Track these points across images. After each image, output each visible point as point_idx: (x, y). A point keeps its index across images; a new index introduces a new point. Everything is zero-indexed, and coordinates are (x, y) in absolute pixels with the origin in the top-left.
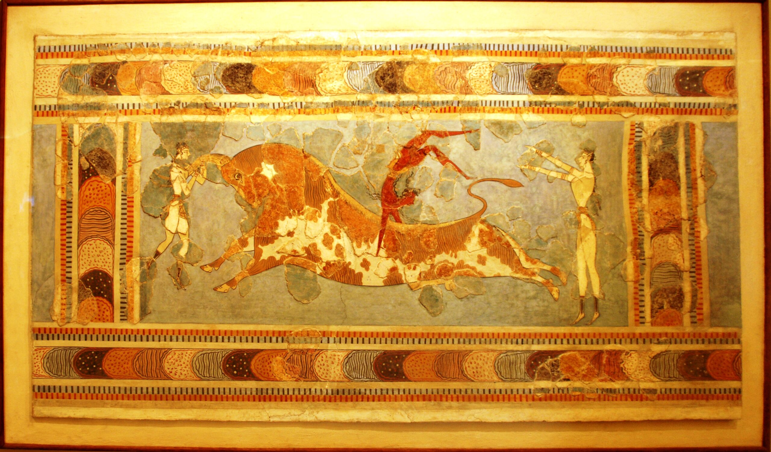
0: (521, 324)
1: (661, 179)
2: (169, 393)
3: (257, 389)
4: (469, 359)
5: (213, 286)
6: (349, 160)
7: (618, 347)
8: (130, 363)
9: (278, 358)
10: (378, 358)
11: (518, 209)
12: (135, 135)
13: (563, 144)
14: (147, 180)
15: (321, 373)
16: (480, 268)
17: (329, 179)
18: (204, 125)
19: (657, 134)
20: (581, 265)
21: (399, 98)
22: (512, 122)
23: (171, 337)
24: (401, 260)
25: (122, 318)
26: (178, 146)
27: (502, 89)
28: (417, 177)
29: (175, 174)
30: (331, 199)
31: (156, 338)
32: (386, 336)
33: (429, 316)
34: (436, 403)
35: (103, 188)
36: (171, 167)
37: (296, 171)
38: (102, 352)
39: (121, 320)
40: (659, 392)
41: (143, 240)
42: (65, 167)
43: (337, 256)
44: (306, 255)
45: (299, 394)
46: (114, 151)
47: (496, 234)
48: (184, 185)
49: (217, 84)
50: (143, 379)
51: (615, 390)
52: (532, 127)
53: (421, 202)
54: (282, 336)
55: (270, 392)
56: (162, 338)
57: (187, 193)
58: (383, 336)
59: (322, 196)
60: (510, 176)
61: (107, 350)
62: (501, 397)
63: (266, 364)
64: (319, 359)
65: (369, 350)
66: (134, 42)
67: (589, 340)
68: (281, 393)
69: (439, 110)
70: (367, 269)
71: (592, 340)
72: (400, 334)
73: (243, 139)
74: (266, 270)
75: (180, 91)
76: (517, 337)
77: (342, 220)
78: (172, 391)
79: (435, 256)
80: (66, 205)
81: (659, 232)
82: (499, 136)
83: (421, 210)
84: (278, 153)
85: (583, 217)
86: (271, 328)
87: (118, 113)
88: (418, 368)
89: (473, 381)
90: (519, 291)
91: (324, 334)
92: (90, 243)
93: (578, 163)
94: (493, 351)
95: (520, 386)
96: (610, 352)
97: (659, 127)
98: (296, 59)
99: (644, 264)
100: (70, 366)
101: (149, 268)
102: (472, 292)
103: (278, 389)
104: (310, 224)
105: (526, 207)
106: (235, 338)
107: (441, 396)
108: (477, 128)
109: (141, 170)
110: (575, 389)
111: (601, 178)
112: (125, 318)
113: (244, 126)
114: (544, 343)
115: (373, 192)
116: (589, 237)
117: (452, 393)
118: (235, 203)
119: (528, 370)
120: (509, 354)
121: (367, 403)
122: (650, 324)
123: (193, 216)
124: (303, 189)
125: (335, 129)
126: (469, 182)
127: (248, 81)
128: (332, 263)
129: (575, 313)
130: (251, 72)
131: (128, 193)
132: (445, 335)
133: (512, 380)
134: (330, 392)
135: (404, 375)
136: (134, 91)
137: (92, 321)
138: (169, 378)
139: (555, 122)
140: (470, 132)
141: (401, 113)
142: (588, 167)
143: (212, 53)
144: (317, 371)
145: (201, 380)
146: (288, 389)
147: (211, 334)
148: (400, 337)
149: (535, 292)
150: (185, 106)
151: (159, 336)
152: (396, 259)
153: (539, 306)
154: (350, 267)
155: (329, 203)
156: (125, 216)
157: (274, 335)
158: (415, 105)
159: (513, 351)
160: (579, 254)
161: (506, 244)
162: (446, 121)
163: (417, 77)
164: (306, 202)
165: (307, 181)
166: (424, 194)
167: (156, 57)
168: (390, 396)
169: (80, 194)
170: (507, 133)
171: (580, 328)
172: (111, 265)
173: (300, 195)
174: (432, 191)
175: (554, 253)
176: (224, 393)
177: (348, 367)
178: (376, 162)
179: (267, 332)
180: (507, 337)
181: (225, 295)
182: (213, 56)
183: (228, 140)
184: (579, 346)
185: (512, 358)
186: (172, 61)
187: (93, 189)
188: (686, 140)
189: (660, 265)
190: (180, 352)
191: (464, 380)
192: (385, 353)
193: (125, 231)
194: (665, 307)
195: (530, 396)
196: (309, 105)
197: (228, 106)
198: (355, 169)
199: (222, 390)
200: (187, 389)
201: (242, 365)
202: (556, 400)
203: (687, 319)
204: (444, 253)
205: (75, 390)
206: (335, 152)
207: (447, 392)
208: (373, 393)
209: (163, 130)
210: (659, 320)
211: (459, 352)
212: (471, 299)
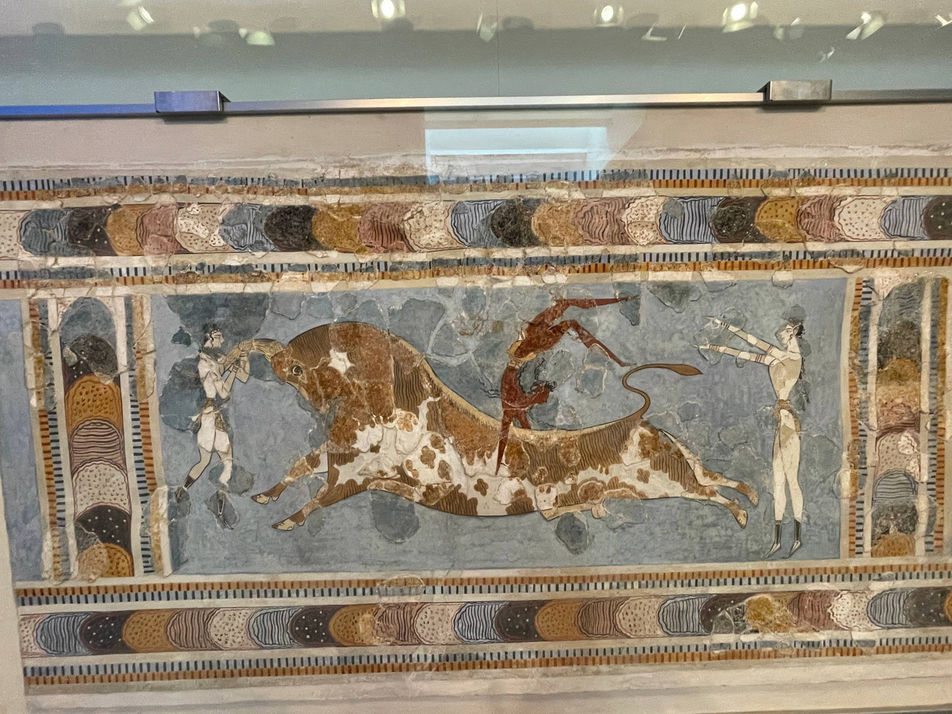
0: (695, 560)
1: (895, 358)
2: (219, 668)
3: (339, 658)
4: (623, 608)
5: (272, 522)
6: (453, 344)
7: (824, 586)
8: (162, 630)
9: (367, 616)
10: (501, 612)
11: (694, 406)
12: (142, 313)
13: (761, 313)
14: (166, 378)
15: (425, 633)
16: (640, 486)
17: (425, 371)
18: (242, 298)
19: (892, 296)
20: (779, 478)
21: (525, 253)
22: (687, 282)
23: (218, 592)
24: (531, 480)
25: (147, 569)
26: (205, 328)
27: (674, 235)
28: (549, 365)
29: (205, 368)
30: (431, 399)
31: (198, 594)
32: (512, 582)
33: (568, 554)
34: (580, 667)
35: (102, 391)
36: (198, 359)
37: (380, 361)
38: (121, 618)
39: (145, 572)
40: (878, 643)
41: (167, 462)
42: (39, 361)
43: (442, 477)
44: (399, 476)
45: (396, 661)
46: (113, 338)
47: (663, 440)
48: (219, 385)
49: (259, 238)
50: (182, 650)
51: (819, 643)
52: (716, 289)
53: (557, 400)
54: (370, 586)
55: (357, 661)
56: (206, 594)
57: (224, 395)
58: (508, 582)
59: (418, 394)
60: (684, 360)
61: (127, 614)
62: (666, 657)
63: (350, 624)
64: (422, 615)
65: (489, 602)
66: (129, 175)
67: (786, 579)
68: (372, 662)
69: (581, 270)
70: (484, 494)
71: (790, 578)
72: (530, 580)
73: (301, 317)
74: (344, 498)
75: (203, 248)
76: (689, 577)
77: (447, 427)
78: (223, 667)
79: (577, 473)
80: (47, 416)
81: (887, 431)
82: (668, 304)
83: (557, 411)
84: (352, 336)
85: (784, 412)
86: (354, 576)
87: (114, 281)
88: (555, 622)
89: (629, 637)
90: (693, 517)
91: (427, 582)
92: (90, 468)
93: (780, 340)
94: (656, 596)
95: (692, 641)
96: (814, 594)
97: (897, 284)
98: (376, 198)
99: (866, 475)
100: (76, 638)
101: (178, 501)
102: (629, 520)
103: (368, 657)
104: (402, 434)
105: (706, 403)
106: (306, 591)
107: (586, 659)
108: (636, 294)
109: (155, 364)
110: (765, 644)
111: (812, 359)
112: (150, 569)
113: (303, 297)
114: (725, 584)
115: (489, 388)
116: (790, 441)
117: (601, 654)
118: (297, 407)
119: (703, 621)
120: (679, 599)
121: (487, 671)
122: (869, 554)
123: (237, 427)
124: (392, 387)
125: (434, 300)
126: (626, 370)
127: (306, 231)
128: (434, 486)
129: (769, 543)
130: (310, 219)
131: (138, 396)
132: (592, 578)
133: (682, 634)
134: (437, 658)
135: (536, 633)
136: (135, 249)
137: (102, 576)
138: (216, 648)
139: (748, 282)
140: (626, 299)
141: (528, 275)
142: (794, 344)
143: (248, 192)
144: (420, 631)
145: (262, 648)
146: (381, 657)
147: (273, 587)
148: (530, 583)
149: (714, 517)
150: (211, 271)
151: (202, 593)
152: (523, 478)
153: (720, 536)
154: (460, 491)
155: (429, 404)
156: (139, 430)
157: (359, 586)
158: (547, 263)
159: (683, 596)
160: (777, 464)
161: (677, 454)
162: (593, 285)
163: (550, 222)
164: (396, 403)
165: (396, 373)
166: (561, 389)
167: (166, 199)
168: (517, 661)
169: (66, 400)
170: (680, 300)
171: (774, 563)
172: (125, 497)
173: (387, 395)
174: (572, 383)
175: (743, 465)
176: (294, 665)
177: (460, 626)
178: (492, 345)
179: (350, 582)
180: (675, 577)
181: (289, 533)
182: (251, 196)
183: (279, 320)
184: (772, 586)
185: (683, 606)
186: (189, 204)
187: (87, 393)
188: (933, 302)
189: (888, 474)
190: (231, 613)
191: (617, 637)
192: (511, 604)
193: (140, 451)
194: (891, 532)
195: (705, 654)
196: (398, 266)
197: (278, 269)
198: (463, 356)
199: (291, 662)
200: (243, 661)
201: (318, 627)
202: (740, 658)
203: (920, 546)
204: (590, 468)
205: (85, 670)
206: (434, 333)
207: (594, 654)
208: (495, 658)
209: (182, 306)
210: (882, 548)
211: (611, 600)
212: (627, 529)
